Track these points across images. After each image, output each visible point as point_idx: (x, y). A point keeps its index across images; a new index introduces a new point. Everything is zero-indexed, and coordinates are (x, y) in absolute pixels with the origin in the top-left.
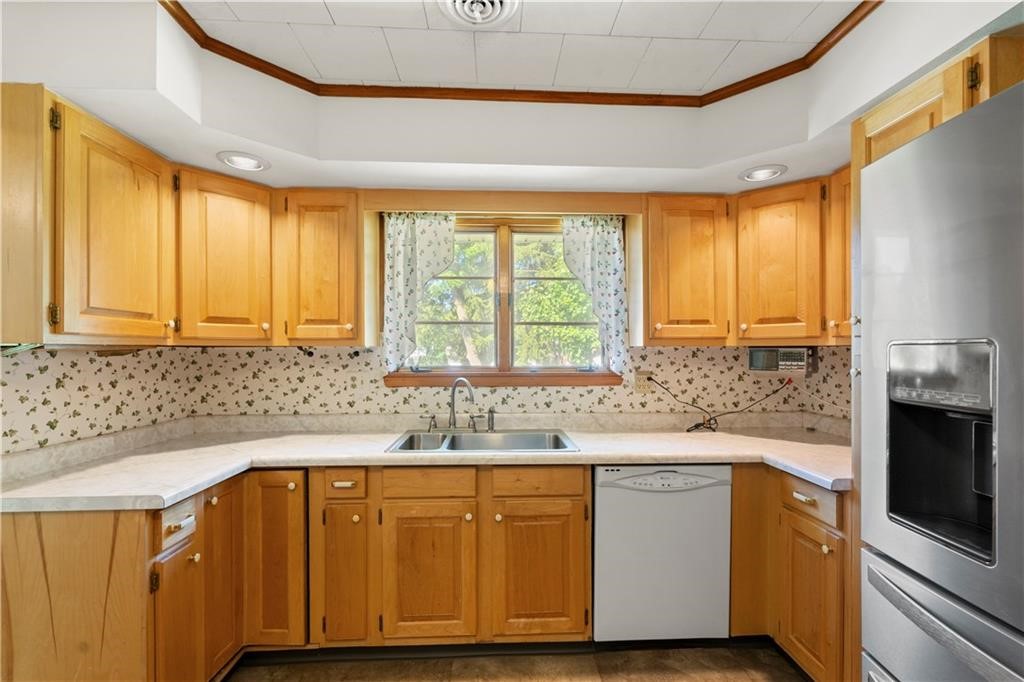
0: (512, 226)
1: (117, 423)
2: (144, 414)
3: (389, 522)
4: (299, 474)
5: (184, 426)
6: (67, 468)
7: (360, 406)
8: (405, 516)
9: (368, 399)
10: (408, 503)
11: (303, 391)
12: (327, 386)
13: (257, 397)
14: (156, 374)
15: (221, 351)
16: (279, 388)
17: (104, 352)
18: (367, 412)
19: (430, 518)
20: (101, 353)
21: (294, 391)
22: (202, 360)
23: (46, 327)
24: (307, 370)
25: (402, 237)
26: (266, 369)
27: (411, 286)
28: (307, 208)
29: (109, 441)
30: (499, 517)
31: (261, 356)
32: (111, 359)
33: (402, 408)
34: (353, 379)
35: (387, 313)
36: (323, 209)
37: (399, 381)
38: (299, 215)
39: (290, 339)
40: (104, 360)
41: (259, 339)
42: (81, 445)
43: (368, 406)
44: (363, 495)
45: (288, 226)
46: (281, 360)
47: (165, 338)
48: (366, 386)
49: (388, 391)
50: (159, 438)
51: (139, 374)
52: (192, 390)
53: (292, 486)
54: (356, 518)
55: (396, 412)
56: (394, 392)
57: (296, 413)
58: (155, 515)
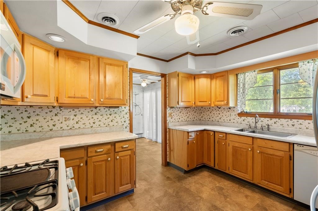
0: (279, 69)
1: (188, 119)
2: (192, 118)
3: (231, 147)
4: (213, 132)
5: (199, 122)
6: (181, 125)
7: (232, 121)
8: (234, 146)
9: (234, 119)
10: (235, 143)
11: (220, 116)
12: (225, 116)
13: (211, 117)
14: (194, 112)
15: (205, 107)
16: (215, 116)
17: (186, 108)
18: (234, 122)
19: (240, 148)
20: (185, 108)
21: (218, 116)
22: (202, 109)
23: (177, 104)
24: (220, 112)
25: (242, 78)
26: (212, 111)
27: (244, 91)
28: (218, 77)
29: (186, 122)
30: (258, 152)
31: (211, 109)
32: (187, 109)
33: (242, 122)
34: (230, 114)
35: (238, 98)
36: (221, 76)
37: (242, 115)
38: (216, 79)
39: (215, 105)
40: (186, 109)
41: (209, 105)
42: (183, 122)
43: (234, 121)
44: (225, 139)
45: (214, 82)
46: (215, 109)
47: (193, 105)
48: (233, 116)
49: (239, 117)
50: (194, 123)
51: (191, 112)
52: (200, 115)
53: (211, 134)
54: (223, 143)
55: (241, 123)
56: (240, 118)
57: (218, 121)
58: (188, 132)
